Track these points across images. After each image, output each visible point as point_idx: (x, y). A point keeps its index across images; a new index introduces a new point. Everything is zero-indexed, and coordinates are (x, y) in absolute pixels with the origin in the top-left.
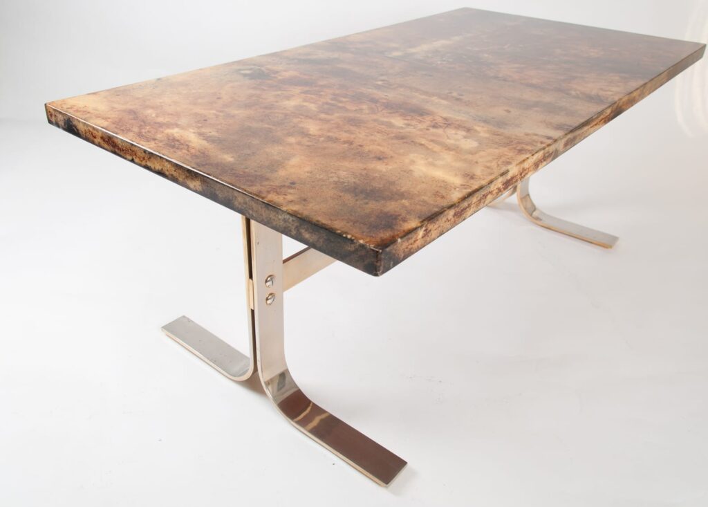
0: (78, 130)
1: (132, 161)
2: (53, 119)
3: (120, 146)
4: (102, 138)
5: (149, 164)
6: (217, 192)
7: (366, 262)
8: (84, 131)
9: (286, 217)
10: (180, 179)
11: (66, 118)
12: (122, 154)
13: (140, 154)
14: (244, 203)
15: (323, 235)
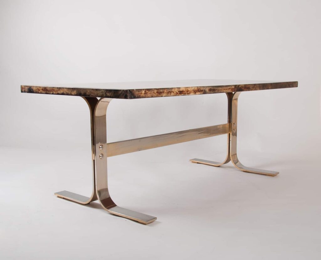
0: (33, 90)
1: (53, 94)
2: (23, 90)
3: (49, 90)
4: (42, 90)
5: (59, 92)
6: (81, 92)
7: (125, 95)
8: (35, 89)
9: (102, 91)
10: (69, 93)
11: (29, 88)
12: (49, 93)
13: (56, 90)
14: (90, 92)
15: (113, 92)
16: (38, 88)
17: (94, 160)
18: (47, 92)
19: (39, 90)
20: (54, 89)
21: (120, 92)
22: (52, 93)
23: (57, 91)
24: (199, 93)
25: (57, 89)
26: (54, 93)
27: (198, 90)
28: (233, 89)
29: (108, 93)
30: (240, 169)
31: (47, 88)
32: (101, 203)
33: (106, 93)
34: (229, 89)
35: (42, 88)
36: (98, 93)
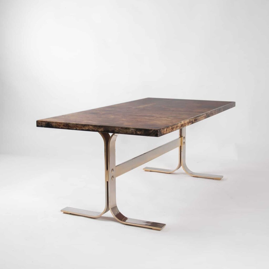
0: (52, 126)
2: (40, 125)
6: (109, 130)
7: (155, 134)
8: (55, 125)
9: (132, 130)
10: (96, 130)
11: (47, 123)
12: (72, 128)
13: (79, 126)
14: (119, 130)
15: (143, 131)
16: (58, 124)
17: (108, 182)
18: (69, 128)
19: (60, 126)
20: (77, 125)
21: (151, 132)
22: (75, 129)
23: (81, 127)
24: (190, 124)
25: (81, 126)
26: (78, 129)
27: (190, 122)
28: (205, 116)
29: (138, 131)
30: (191, 175)
31: (70, 125)
32: (116, 217)
33: (136, 132)
34: (204, 117)
35: (63, 124)
36: (128, 131)
